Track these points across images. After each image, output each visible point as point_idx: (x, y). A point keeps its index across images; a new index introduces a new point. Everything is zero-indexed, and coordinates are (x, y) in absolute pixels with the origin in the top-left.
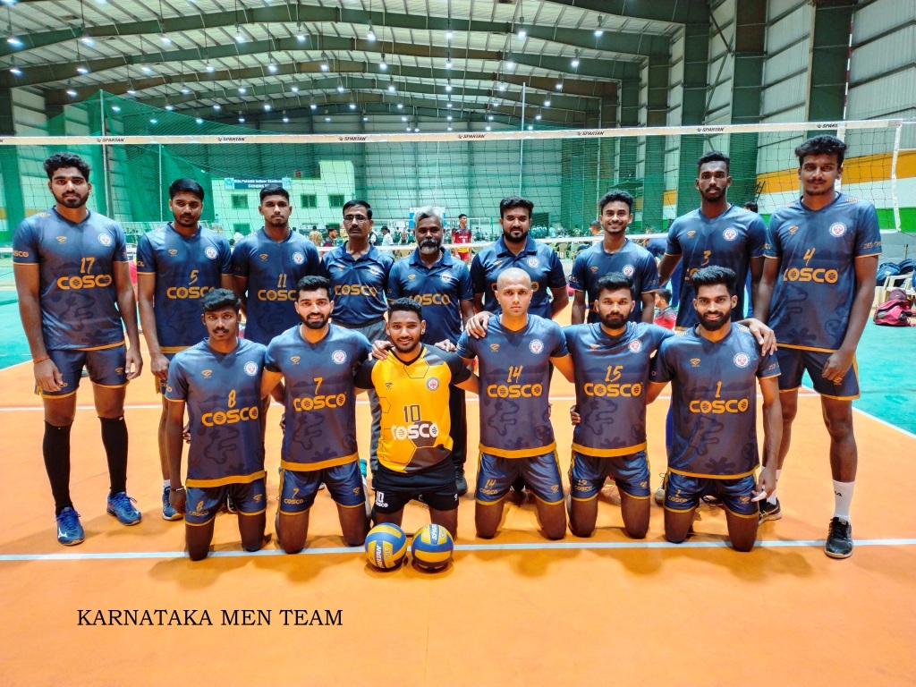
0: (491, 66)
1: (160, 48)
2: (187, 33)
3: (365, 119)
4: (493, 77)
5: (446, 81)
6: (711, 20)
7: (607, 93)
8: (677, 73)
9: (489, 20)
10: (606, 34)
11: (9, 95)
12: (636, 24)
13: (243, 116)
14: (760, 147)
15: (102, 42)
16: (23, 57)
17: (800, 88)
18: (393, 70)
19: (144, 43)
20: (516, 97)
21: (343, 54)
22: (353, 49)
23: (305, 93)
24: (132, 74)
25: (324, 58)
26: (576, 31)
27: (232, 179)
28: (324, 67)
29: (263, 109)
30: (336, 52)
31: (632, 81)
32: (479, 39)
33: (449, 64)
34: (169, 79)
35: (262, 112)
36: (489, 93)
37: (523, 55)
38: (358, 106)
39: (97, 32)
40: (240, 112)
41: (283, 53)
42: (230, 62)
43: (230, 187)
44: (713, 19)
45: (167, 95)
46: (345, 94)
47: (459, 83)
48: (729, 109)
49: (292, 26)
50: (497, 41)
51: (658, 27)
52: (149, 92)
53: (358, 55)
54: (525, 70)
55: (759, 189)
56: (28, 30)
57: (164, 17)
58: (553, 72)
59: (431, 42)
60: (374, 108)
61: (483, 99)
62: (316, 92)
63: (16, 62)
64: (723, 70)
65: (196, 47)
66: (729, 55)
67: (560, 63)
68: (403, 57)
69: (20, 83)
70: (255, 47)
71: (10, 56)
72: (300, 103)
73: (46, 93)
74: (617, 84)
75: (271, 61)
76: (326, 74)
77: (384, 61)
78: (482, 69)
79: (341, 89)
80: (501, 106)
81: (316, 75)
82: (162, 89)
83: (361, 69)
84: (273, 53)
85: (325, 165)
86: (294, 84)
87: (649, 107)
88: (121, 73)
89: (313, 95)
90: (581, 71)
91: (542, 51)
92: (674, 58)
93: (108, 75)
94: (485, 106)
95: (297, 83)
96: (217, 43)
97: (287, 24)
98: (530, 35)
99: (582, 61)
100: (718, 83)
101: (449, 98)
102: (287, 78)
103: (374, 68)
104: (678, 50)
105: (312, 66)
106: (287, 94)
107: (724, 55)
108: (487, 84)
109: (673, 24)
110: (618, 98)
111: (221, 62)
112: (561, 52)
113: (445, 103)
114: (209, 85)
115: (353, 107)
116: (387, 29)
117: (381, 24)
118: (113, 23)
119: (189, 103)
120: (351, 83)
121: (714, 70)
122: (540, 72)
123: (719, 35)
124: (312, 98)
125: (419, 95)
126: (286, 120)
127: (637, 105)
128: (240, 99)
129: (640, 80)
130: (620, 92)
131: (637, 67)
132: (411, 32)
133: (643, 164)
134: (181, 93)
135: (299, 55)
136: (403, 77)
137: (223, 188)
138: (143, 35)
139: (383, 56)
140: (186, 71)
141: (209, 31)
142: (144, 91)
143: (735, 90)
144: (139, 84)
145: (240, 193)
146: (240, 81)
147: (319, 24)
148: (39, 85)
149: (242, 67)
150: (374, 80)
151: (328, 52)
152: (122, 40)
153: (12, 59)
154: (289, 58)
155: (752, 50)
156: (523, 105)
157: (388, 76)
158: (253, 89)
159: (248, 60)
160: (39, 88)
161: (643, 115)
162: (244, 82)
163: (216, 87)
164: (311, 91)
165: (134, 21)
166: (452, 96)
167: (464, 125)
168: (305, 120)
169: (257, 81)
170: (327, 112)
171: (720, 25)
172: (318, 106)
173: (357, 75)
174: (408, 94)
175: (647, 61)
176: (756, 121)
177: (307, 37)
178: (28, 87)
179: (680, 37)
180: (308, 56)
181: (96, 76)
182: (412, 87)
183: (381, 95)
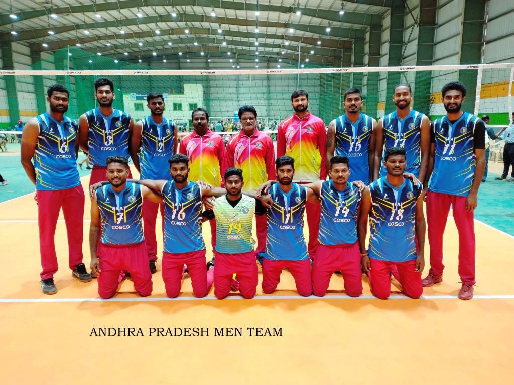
0: (281, 31)
1: (94, 20)
2: (109, 11)
3: (209, 61)
4: (282, 37)
5: (255, 39)
6: (406, 5)
7: (346, 47)
8: (386, 36)
9: (280, 5)
10: (346, 13)
11: (10, 46)
12: (363, 8)
13: (141, 59)
14: (433, 78)
15: (62, 17)
16: (18, 25)
17: (456, 44)
18: (225, 33)
19: (85, 17)
20: (295, 48)
21: (197, 24)
22: (203, 21)
23: (176, 46)
24: (79, 35)
25: (187, 27)
26: (329, 11)
27: (135, 94)
28: (187, 31)
29: (152, 55)
30: (193, 23)
31: (360, 40)
32: (274, 16)
33: (257, 30)
34: (99, 38)
35: (152, 56)
36: (279, 46)
37: (298, 24)
38: (205, 53)
39: (59, 11)
40: (139, 57)
41: (163, 23)
42: (134, 28)
43: (133, 99)
44: (407, 4)
45: (98, 47)
46: (198, 46)
47: (262, 40)
48: (415, 56)
49: (169, 8)
50: (284, 17)
51: (376, 9)
52: (89, 45)
53: (206, 25)
54: (300, 33)
55: (431, 102)
56: (21, 9)
57: (97, 3)
58: (316, 34)
59: (247, 17)
60: (214, 55)
61: (276, 50)
62: (182, 45)
63: (14, 28)
64: (412, 34)
65: (115, 20)
66: (416, 26)
67: (320, 29)
68: (231, 26)
69: (17, 39)
70: (148, 19)
71: (11, 24)
72: (172, 52)
73: (31, 45)
74: (351, 41)
75: (157, 28)
76: (188, 35)
77: (220, 28)
78: (276, 33)
79: (196, 44)
80: (286, 54)
81: (182, 36)
82: (95, 43)
83: (207, 32)
84: (158, 23)
85: (186, 87)
86: (169, 41)
87: (370, 54)
88: (73, 34)
89: (180, 47)
90: (331, 34)
91: (310, 22)
92: (384, 27)
93: (65, 35)
94: (277, 54)
95: (171, 40)
96: (126, 17)
97: (166, 7)
98: (302, 14)
99: (333, 29)
100: (409, 41)
101: (257, 49)
102: (166, 37)
103: (215, 32)
104: (387, 22)
105: (180, 31)
106: (165, 46)
107: (413, 25)
108: (278, 41)
109: (384, 8)
110: (351, 49)
111: (129, 28)
112: (320, 23)
113: (254, 51)
114: (122, 41)
115: (202, 54)
116: (222, 10)
117: (219, 7)
118: (68, 6)
119: (111, 51)
120: (202, 40)
121: (407, 35)
122: (308, 34)
123: (410, 14)
124: (180, 49)
125: (240, 47)
126: (165, 61)
127: (363, 53)
128: (139, 49)
129: (365, 39)
130: (353, 46)
131: (363, 31)
132: (236, 11)
133: (366, 87)
134: (106, 46)
135: (173, 24)
136: (231, 37)
137: (129, 99)
138: (85, 13)
139: (220, 25)
140: (109, 33)
141: (122, 10)
142: (86, 44)
143: (418, 45)
144: (83, 40)
145: (139, 102)
146: (139, 39)
147: (184, 7)
148: (27, 41)
149: (140, 31)
150: (214, 39)
151: (189, 23)
152: (73, 15)
153: (12, 26)
154: (167, 26)
155: (429, 22)
156: (299, 53)
157: (223, 36)
158: (146, 44)
159: (144, 27)
160: (27, 42)
161: (366, 59)
162: (141, 39)
163: (126, 42)
164: (179, 45)
165: (80, 5)
166: (259, 48)
167: (265, 64)
168: (176, 61)
169: (149, 39)
170: (188, 56)
171: (410, 8)
172: (183, 53)
173: (205, 36)
174: (233, 47)
175: (369, 28)
176: (430, 64)
177: (177, 14)
178: (21, 42)
179: (388, 15)
180: (178, 25)
181: (59, 36)
182: (236, 43)
183: (218, 47)
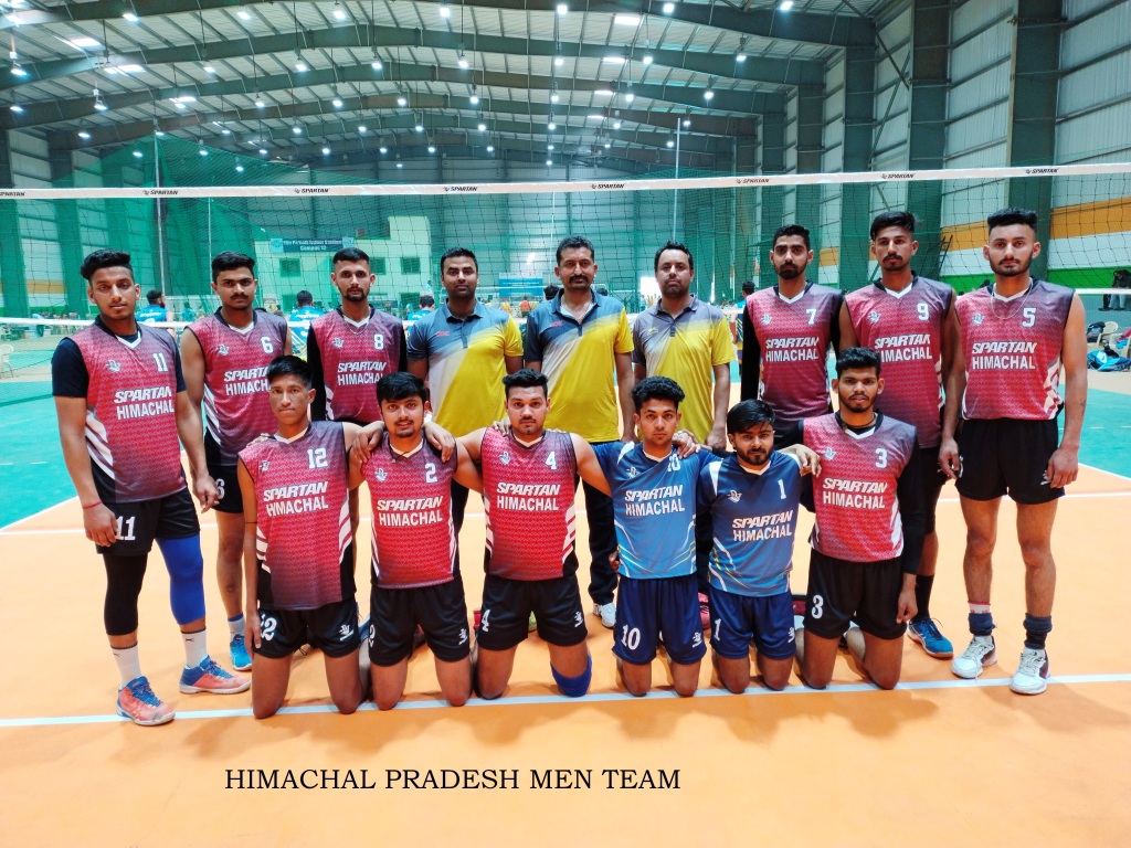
1: (196, 80)
2: (229, 60)
3: (446, 165)
4: (605, 112)
5: (546, 117)
6: (877, 41)
7: (745, 132)
8: (836, 105)
9: (604, 44)
10: (750, 59)
11: (5, 138)
12: (783, 47)
14: (945, 195)
16: (25, 91)
18: (483, 104)
19: (176, 73)
21: (421, 86)
22: (433, 79)
23: (374, 133)
24: (160, 112)
25: (401, 90)
26: (710, 55)
27: (281, 240)
28: (402, 102)
29: (322, 153)
30: (411, 83)
31: (776, 116)
32: (589, 67)
33: (554, 99)
34: (203, 117)
35: (320, 157)
36: (597, 132)
37: (643, 84)
38: (437, 147)
41: (345, 84)
42: (281, 96)
43: (277, 250)
44: (879, 39)
45: (200, 137)
46: (424, 134)
47: (564, 120)
48: (906, 147)
49: (360, 52)
50: (610, 69)
51: (812, 47)
52: (178, 133)
53: (439, 87)
54: (644, 103)
55: (944, 246)
56: (32, 57)
57: (204, 42)
58: (678, 105)
59: (530, 70)
60: (456, 151)
61: (590, 140)
62: (384, 132)
63: (18, 98)
64: (894, 101)
65: (240, 78)
66: (903, 84)
67: (690, 95)
68: (494, 89)
69: (21, 123)
70: (313, 77)
71: (10, 90)
73: (49, 136)
74: (756, 119)
75: (337, 97)
76: (403, 110)
78: (591, 103)
79: (419, 129)
80: (614, 148)
81: (385, 111)
82: (195, 129)
83: (442, 104)
84: (336, 85)
85: (395, 222)
86: (360, 123)
87: (800, 147)
88: (145, 110)
89: (382, 136)
90: (715, 104)
91: (668, 79)
92: (831, 86)
93: (128, 113)
95: (362, 120)
96: (266, 73)
97: (354, 49)
98: (656, 62)
99: (718, 93)
100: (888, 118)
101: (552, 138)
102: (350, 115)
103: (462, 102)
104: (836, 76)
105: (389, 101)
106: (349, 135)
107: (895, 83)
109: (828, 46)
110: (757, 136)
111: (270, 96)
112: (690, 81)
113: (546, 144)
114: (253, 124)
115: (432, 150)
116: (479, 55)
117: (472, 49)
118: (139, 49)
119: (228, 147)
121: (882, 105)
122: (661, 106)
123: (888, 59)
124: (382, 140)
125: (510, 135)
127: (784, 144)
128: (290, 141)
129: (787, 113)
130: (760, 129)
131: (782, 98)
132: (506, 58)
133: (793, 217)
134: (221, 135)
135: (366, 87)
136: (494, 113)
137: (269, 250)
138: (176, 64)
139: (474, 88)
140: (227, 107)
141: (257, 58)
142: (174, 132)
143: (913, 126)
144: (168, 123)
145: (291, 256)
146: (294, 120)
148: (42, 126)
149: (295, 102)
150: (455, 117)
153: (13, 93)
154: (354, 91)
155: (931, 76)
157: (480, 112)
158: (308, 129)
159: (302, 94)
160: (40, 129)
161: (791, 157)
162: (298, 121)
163: (261, 126)
164: (380, 131)
165: (165, 46)
166: (555, 136)
167: (563, 171)
168: (370, 166)
169: (311, 119)
170: (399, 156)
171: (889, 46)
172: (389, 150)
173: (436, 111)
174: (497, 134)
175: (795, 91)
176: (939, 166)
177: (384, 65)
178: (29, 128)
179: (837, 62)
180: (377, 88)
181: (114, 115)
182: (502, 126)
183: (463, 136)
